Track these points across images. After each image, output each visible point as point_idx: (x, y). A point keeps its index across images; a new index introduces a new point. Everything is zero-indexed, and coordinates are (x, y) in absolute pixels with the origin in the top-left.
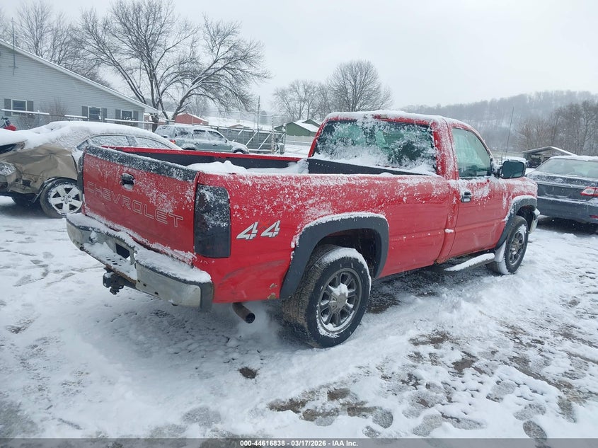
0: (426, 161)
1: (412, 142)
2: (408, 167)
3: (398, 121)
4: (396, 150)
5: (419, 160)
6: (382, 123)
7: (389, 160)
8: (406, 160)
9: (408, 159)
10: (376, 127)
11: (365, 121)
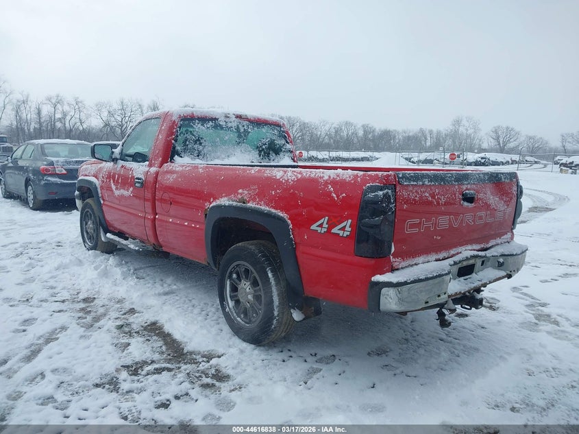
0: (287, 155)
1: (274, 140)
2: (276, 161)
3: (257, 121)
4: (264, 147)
5: (282, 154)
6: (245, 123)
7: (260, 156)
8: (273, 155)
9: (274, 154)
10: (240, 126)
11: (227, 120)
